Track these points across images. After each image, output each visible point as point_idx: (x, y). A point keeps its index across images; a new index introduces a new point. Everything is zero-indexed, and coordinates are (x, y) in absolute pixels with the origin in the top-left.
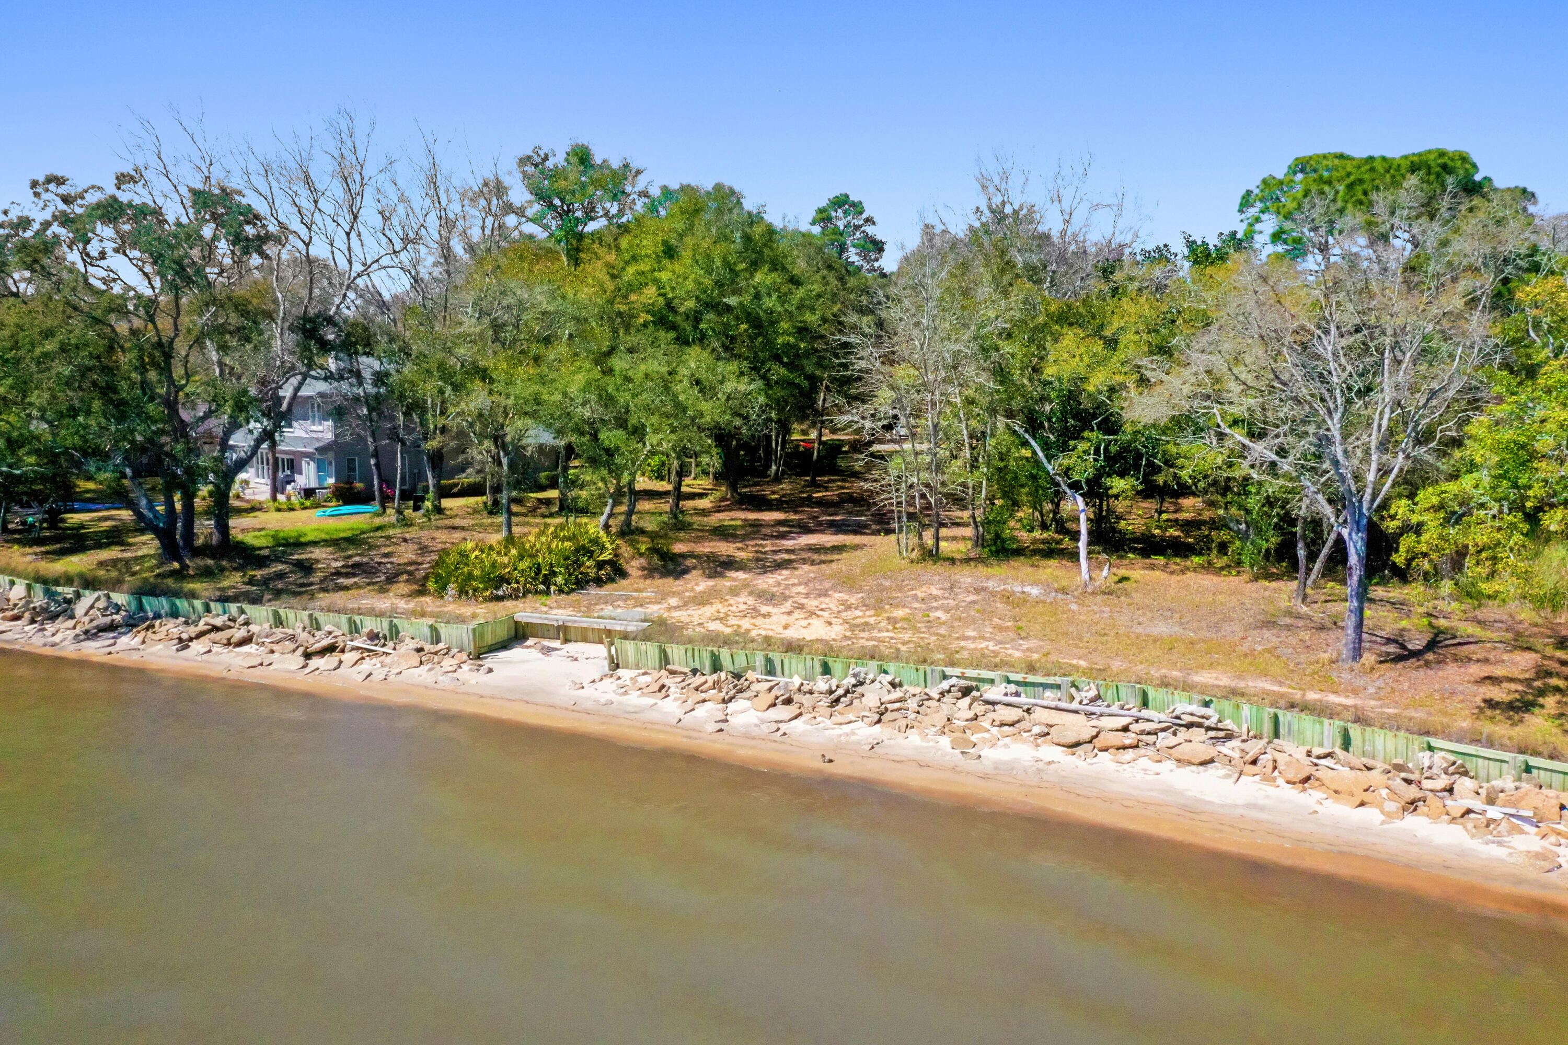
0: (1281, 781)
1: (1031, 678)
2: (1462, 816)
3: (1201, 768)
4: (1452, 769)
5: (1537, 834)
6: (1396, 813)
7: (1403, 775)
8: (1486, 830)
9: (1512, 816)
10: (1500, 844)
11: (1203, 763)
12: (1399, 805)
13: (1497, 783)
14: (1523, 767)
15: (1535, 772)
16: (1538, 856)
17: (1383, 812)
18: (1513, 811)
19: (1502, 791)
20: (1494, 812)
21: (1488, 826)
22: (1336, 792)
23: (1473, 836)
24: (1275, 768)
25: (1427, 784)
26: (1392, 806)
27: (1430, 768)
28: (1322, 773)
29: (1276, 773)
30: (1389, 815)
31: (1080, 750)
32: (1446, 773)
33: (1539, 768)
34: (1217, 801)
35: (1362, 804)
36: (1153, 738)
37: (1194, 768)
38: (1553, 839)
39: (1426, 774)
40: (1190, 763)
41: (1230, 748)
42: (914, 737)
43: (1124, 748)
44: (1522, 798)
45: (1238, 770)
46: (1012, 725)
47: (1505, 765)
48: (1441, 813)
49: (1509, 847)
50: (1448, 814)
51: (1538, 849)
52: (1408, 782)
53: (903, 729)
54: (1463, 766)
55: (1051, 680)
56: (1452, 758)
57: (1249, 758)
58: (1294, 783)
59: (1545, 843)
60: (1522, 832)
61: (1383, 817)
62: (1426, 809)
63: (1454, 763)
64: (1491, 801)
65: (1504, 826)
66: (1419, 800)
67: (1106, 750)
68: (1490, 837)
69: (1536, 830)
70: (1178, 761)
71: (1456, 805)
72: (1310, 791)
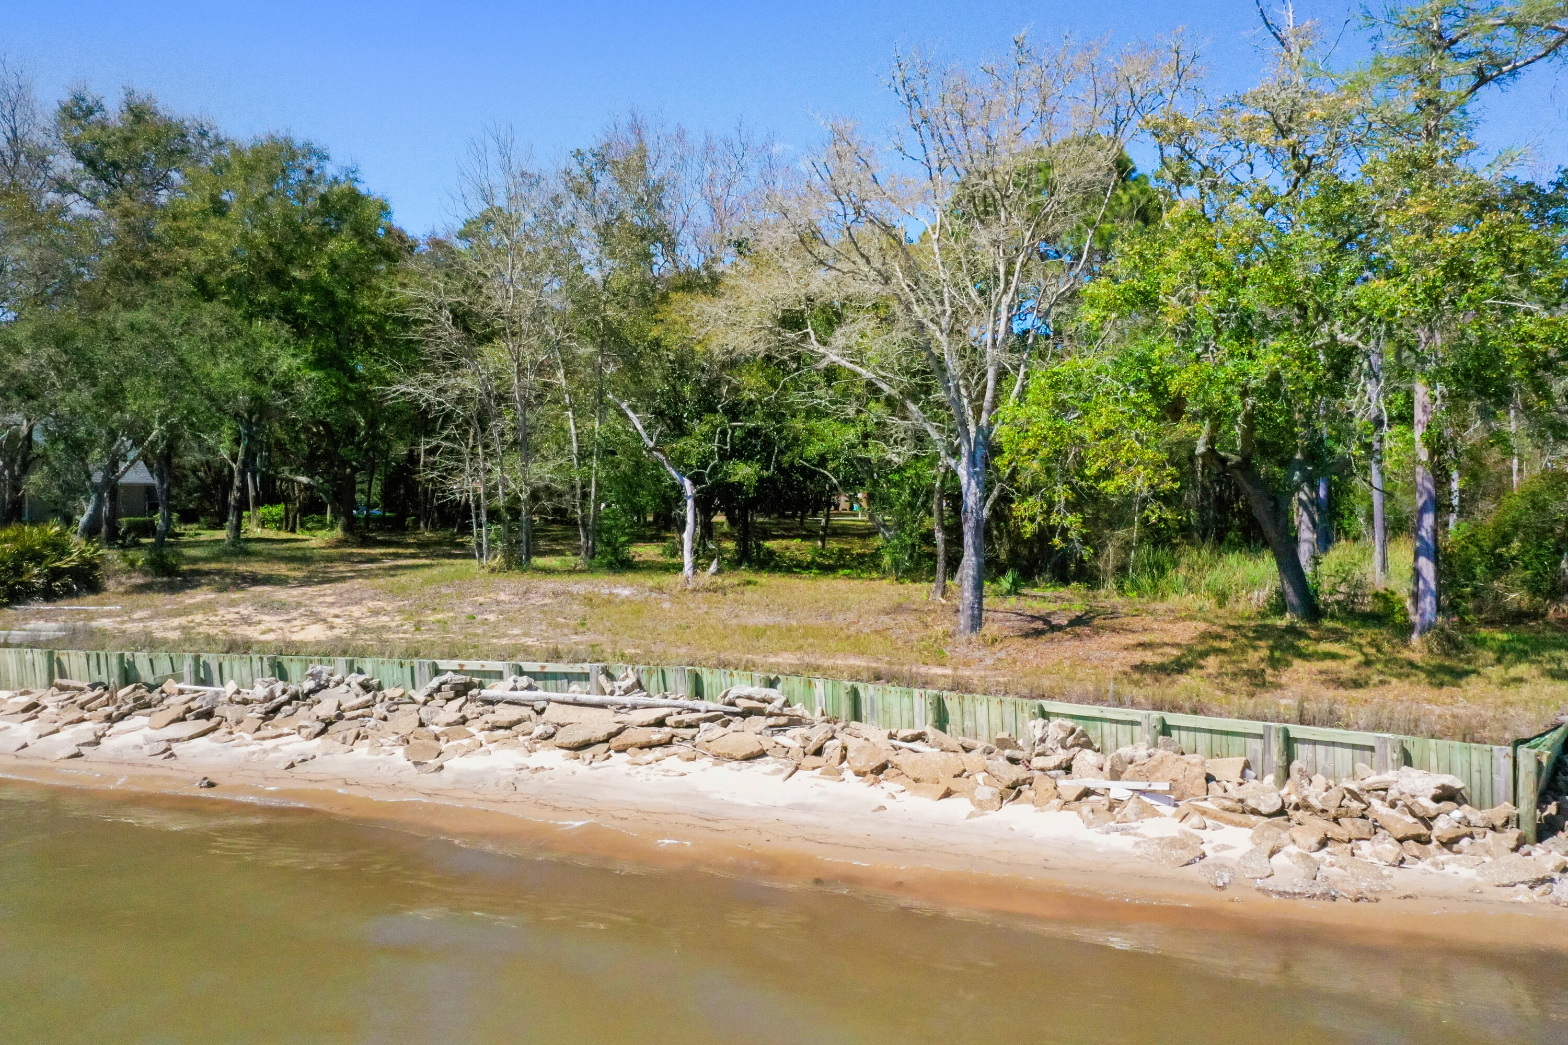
0: (849, 774)
1: (551, 667)
2: (1079, 798)
3: (745, 764)
4: (1070, 741)
5: (1175, 816)
6: (991, 801)
7: (1007, 752)
8: (1108, 814)
9: (1143, 792)
10: (1125, 832)
11: (749, 758)
12: (996, 791)
13: (1126, 751)
14: (1159, 728)
15: (1175, 733)
16: (1173, 843)
17: (972, 802)
18: (1142, 785)
19: (1131, 762)
20: (1119, 790)
21: (1111, 809)
22: (916, 780)
23: (1089, 824)
24: (843, 758)
25: (1038, 762)
26: (986, 792)
27: (1043, 740)
28: (904, 759)
29: (845, 764)
30: (981, 805)
31: (587, 754)
32: (1063, 747)
33: (1179, 728)
34: (750, 803)
35: (948, 794)
36: (692, 731)
37: (734, 764)
38: (1195, 819)
39: (1038, 749)
40: (732, 758)
41: (791, 739)
42: (362, 750)
43: (650, 746)
44: (1156, 768)
45: (794, 763)
46: (509, 727)
47: (1137, 729)
48: (1051, 797)
49: (1135, 835)
50: (1059, 797)
51: (1176, 834)
52: (1013, 761)
53: (350, 739)
54: (1084, 734)
55: (577, 668)
56: (1069, 723)
57: (812, 747)
58: (864, 774)
59: (1185, 826)
60: (1156, 814)
61: (973, 808)
62: (1032, 793)
63: (1073, 731)
64: (1116, 775)
65: (1131, 808)
66: (1024, 782)
67: (624, 751)
68: (1112, 824)
69: (1173, 810)
70: (717, 756)
71: (1069, 786)
72: (884, 784)
